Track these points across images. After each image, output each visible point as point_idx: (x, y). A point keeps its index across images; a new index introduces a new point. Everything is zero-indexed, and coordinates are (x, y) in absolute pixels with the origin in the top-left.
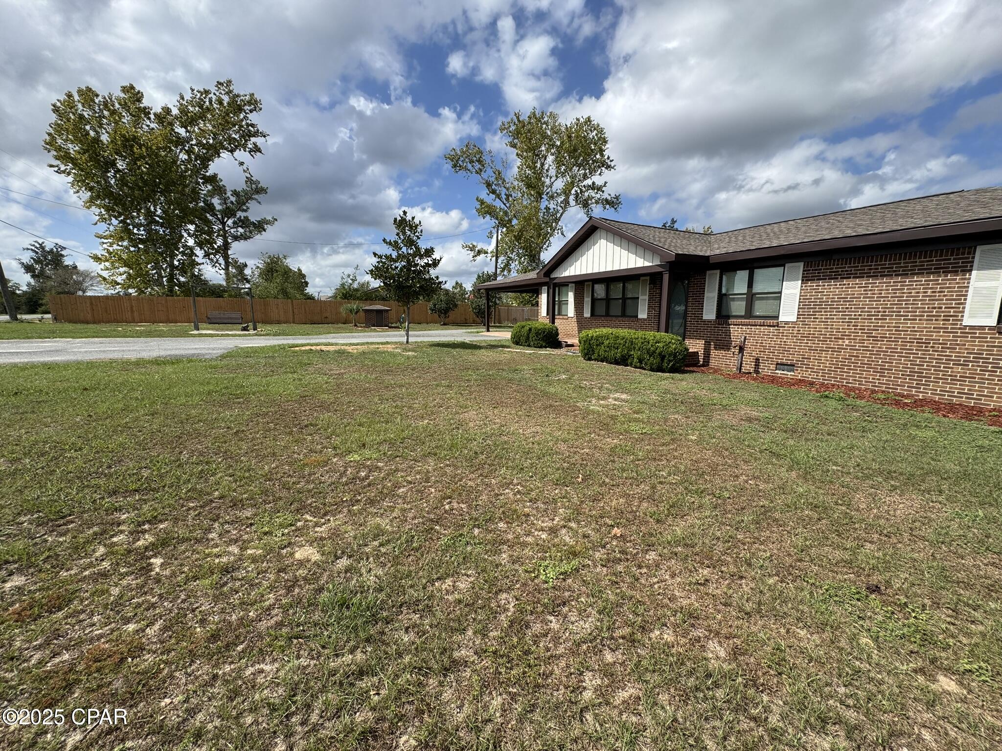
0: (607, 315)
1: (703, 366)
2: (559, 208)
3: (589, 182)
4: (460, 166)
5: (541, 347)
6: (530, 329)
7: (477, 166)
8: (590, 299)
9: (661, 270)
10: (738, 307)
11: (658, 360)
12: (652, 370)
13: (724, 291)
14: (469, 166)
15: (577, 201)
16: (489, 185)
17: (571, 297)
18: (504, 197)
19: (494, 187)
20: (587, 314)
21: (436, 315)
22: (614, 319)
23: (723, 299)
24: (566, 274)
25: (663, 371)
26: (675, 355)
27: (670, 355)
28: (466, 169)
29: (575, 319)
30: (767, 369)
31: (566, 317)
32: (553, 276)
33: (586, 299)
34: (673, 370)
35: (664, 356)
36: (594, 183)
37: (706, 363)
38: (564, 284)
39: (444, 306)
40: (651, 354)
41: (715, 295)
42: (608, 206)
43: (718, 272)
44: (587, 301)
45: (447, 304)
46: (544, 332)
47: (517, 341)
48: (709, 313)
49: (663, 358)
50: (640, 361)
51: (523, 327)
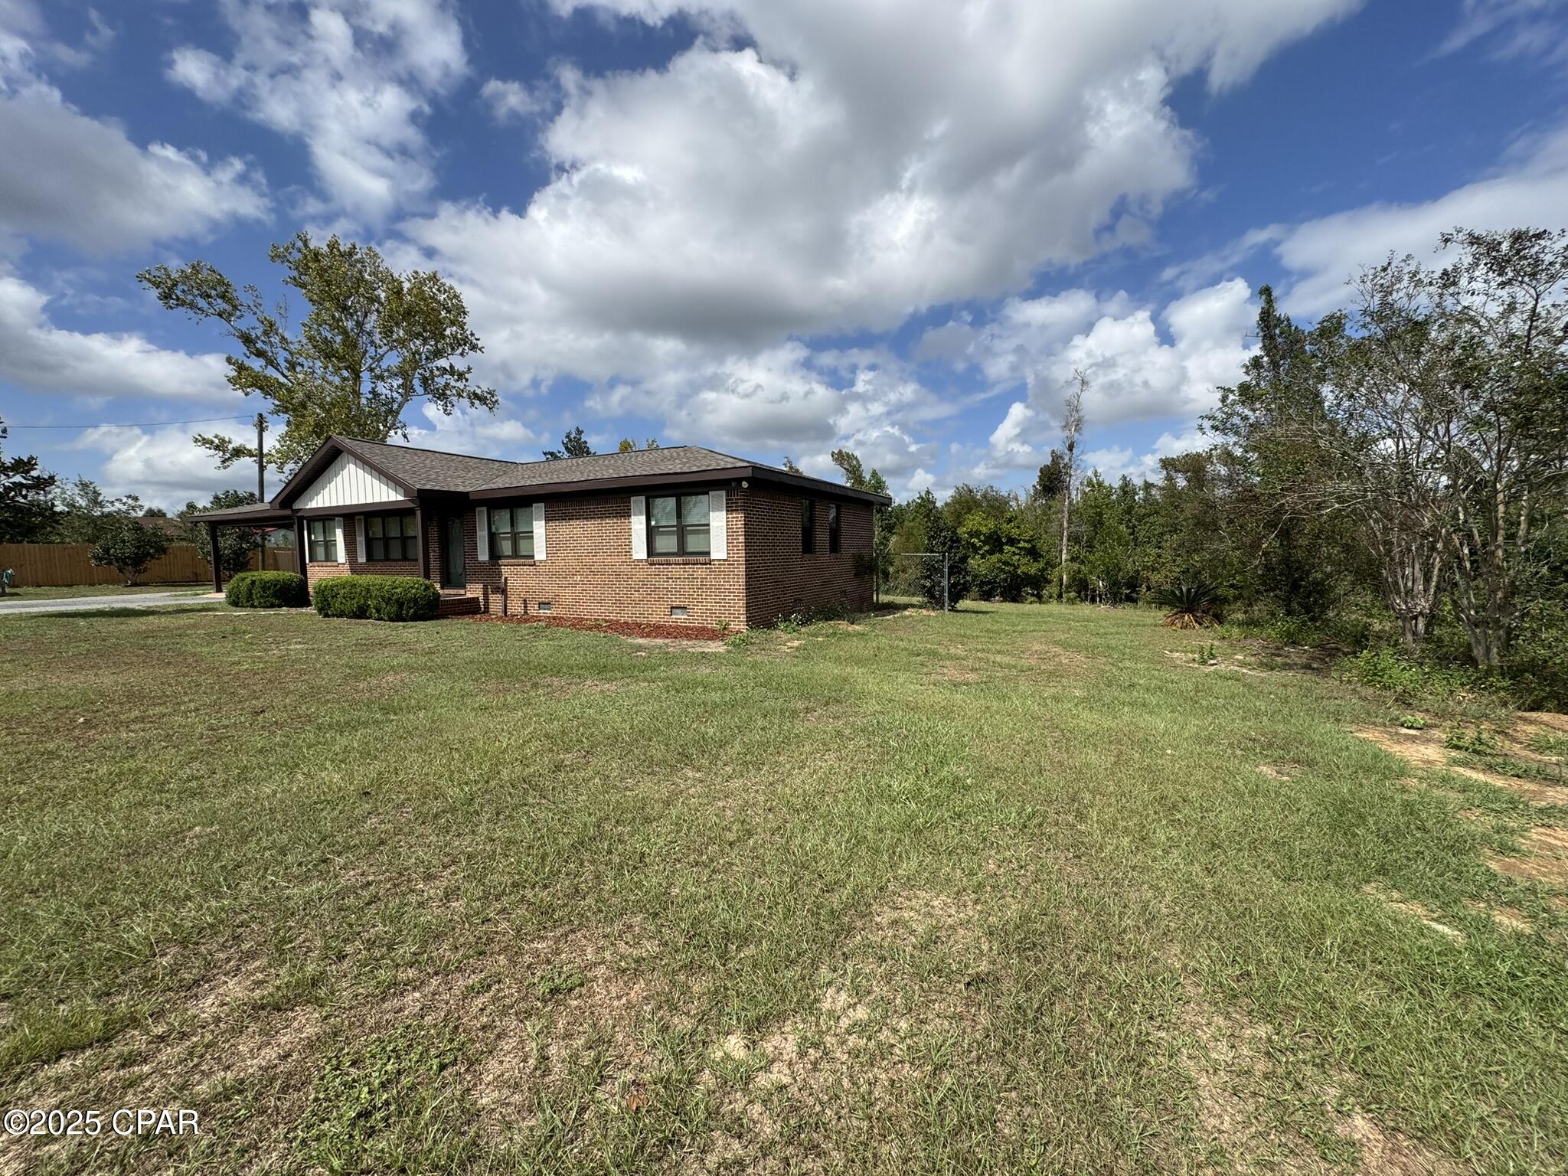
0: (387, 559)
1: (484, 612)
2: (395, 395)
3: (443, 363)
4: (178, 299)
5: (272, 606)
6: (253, 582)
7: (221, 305)
8: (363, 539)
9: (412, 505)
10: (506, 547)
11: (395, 608)
12: (392, 620)
13: (494, 530)
14: (201, 303)
15: (425, 389)
16: (247, 340)
17: (339, 535)
18: (283, 365)
19: (259, 345)
20: (362, 559)
21: (114, 568)
22: (393, 564)
23: (493, 538)
24: (313, 505)
25: (404, 620)
26: (415, 600)
27: (409, 601)
28: (192, 306)
29: (347, 566)
30: (533, 611)
31: (335, 564)
32: (296, 506)
33: (358, 539)
34: (416, 618)
35: (403, 603)
36: (451, 366)
37: (487, 611)
38: (326, 518)
39: (129, 550)
40: (388, 601)
41: (486, 533)
42: (477, 402)
43: (485, 509)
44: (361, 540)
45: (138, 548)
46: (276, 585)
47: (235, 602)
48: (483, 556)
49: (401, 604)
50: (378, 611)
51: (243, 579)
